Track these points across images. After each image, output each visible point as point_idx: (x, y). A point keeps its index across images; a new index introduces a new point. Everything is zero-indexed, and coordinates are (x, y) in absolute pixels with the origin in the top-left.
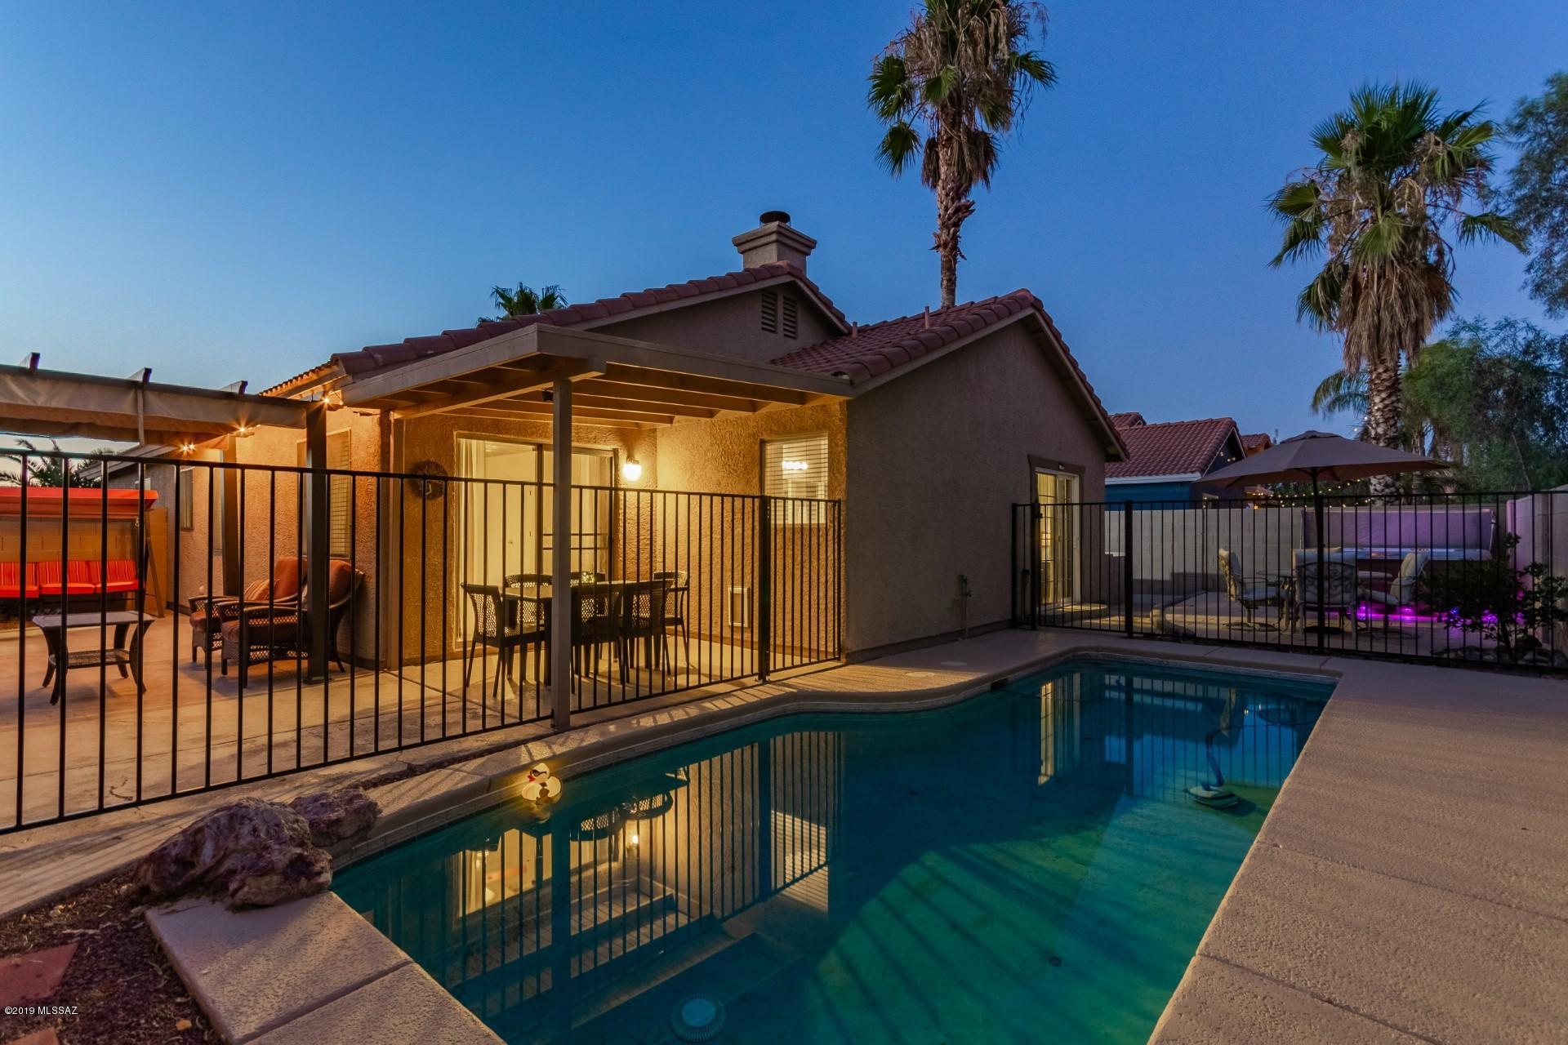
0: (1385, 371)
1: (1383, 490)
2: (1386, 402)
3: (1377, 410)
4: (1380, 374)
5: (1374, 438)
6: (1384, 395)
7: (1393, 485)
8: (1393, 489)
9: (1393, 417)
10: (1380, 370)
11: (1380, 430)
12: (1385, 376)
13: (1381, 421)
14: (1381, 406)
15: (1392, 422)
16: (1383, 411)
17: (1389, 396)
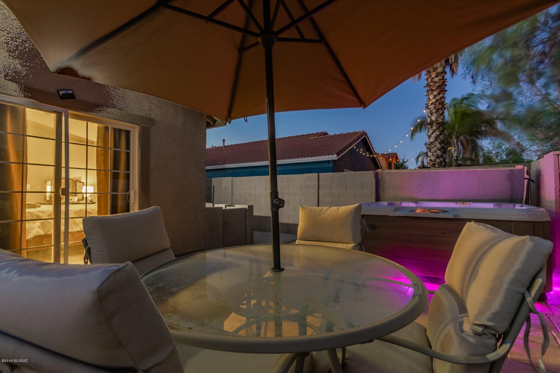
0: (436, 76)
1: (435, 160)
2: (437, 98)
3: (432, 104)
4: (433, 78)
5: (429, 124)
6: (435, 93)
7: (442, 156)
8: (441, 159)
9: (442, 109)
10: (433, 76)
11: (433, 118)
12: (436, 79)
13: (434, 111)
14: (433, 101)
15: (441, 112)
16: (435, 105)
17: (439, 94)
